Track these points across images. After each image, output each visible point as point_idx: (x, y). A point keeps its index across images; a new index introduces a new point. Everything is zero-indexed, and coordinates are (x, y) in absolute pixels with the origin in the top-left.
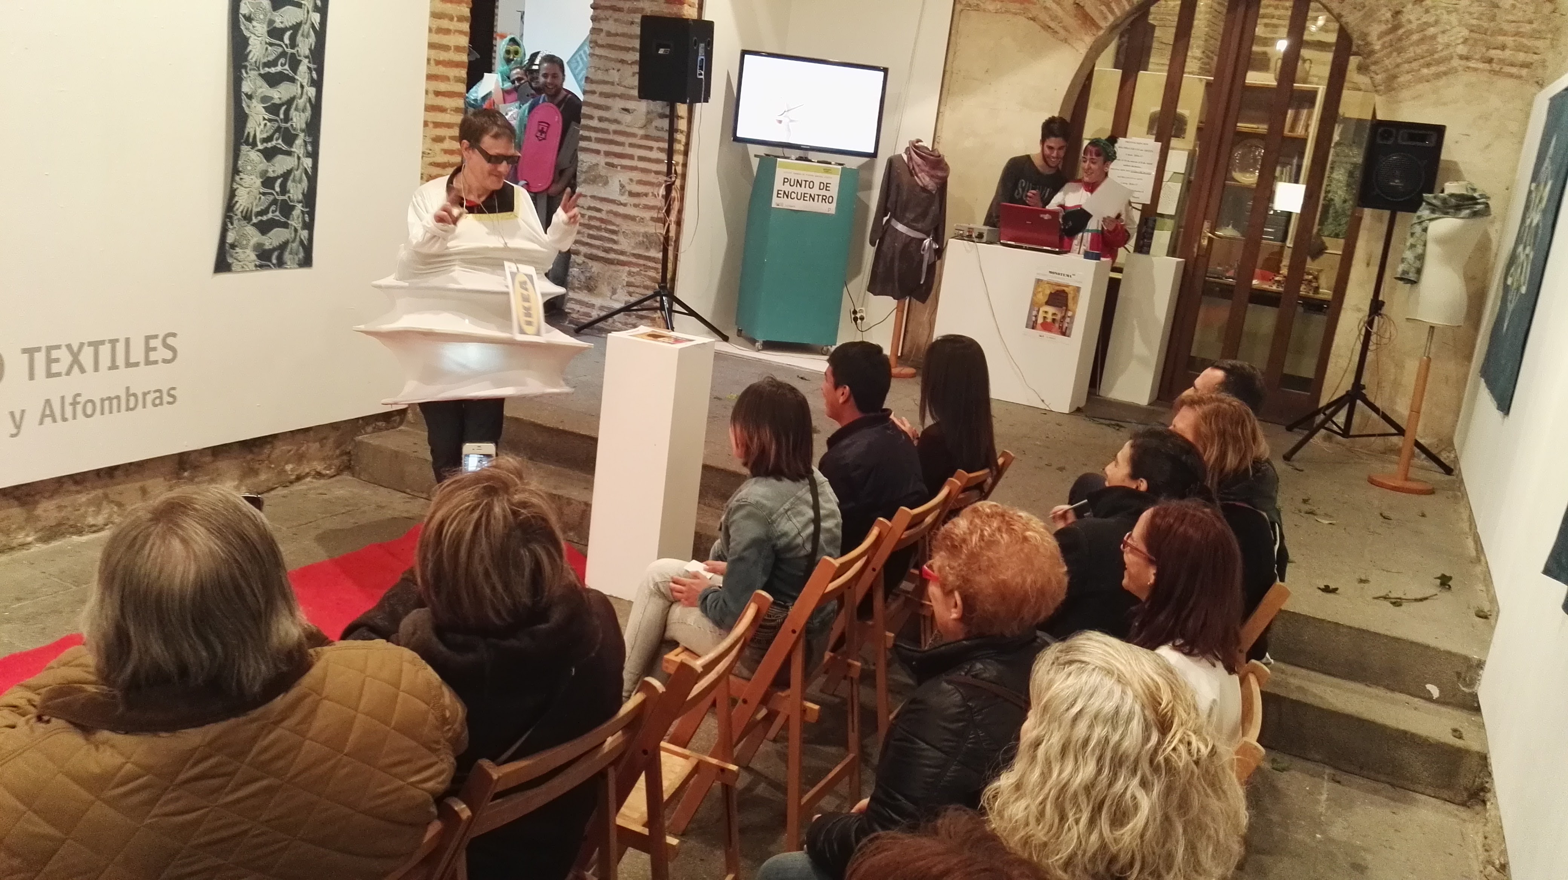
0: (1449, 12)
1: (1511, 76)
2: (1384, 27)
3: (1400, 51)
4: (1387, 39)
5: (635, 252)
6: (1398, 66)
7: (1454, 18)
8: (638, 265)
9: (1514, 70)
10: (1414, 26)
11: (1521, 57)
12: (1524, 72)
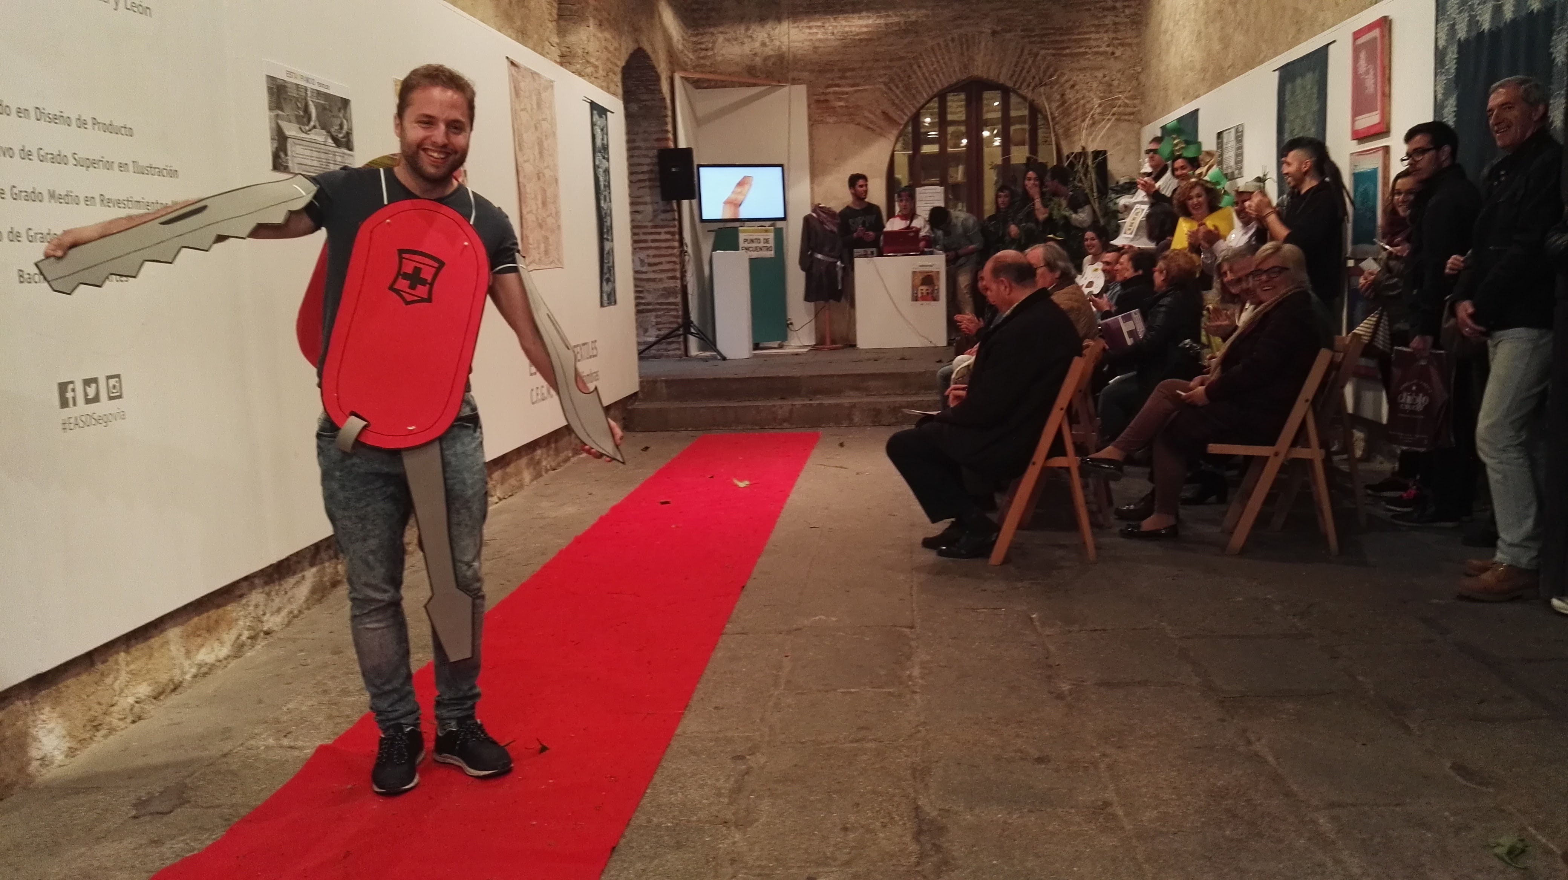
0: (1089, 91)
1: (1126, 120)
2: (1057, 104)
3: (1069, 115)
4: (1061, 109)
5: (660, 301)
6: (1069, 123)
7: (1091, 94)
8: (663, 309)
9: (1126, 117)
10: (1072, 100)
11: (1129, 110)
12: (1132, 117)
